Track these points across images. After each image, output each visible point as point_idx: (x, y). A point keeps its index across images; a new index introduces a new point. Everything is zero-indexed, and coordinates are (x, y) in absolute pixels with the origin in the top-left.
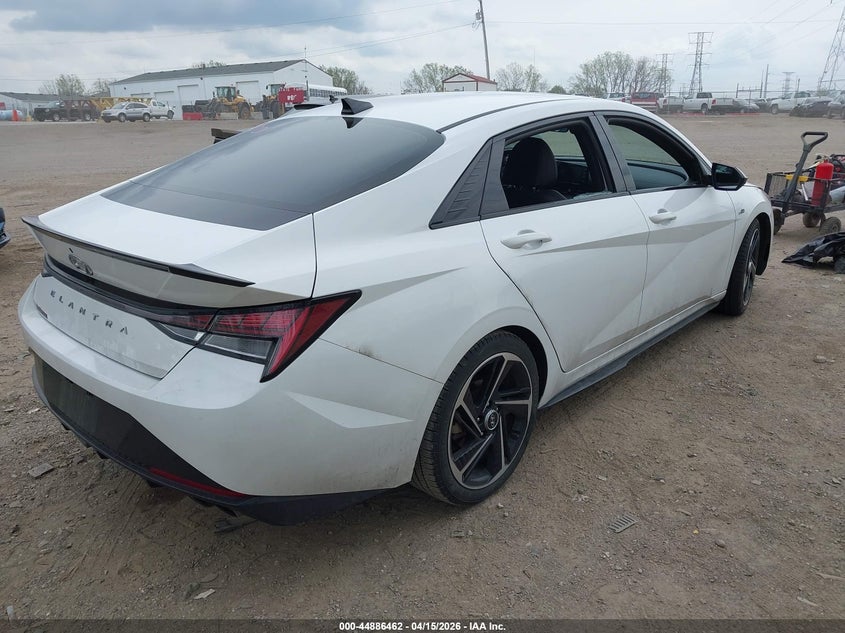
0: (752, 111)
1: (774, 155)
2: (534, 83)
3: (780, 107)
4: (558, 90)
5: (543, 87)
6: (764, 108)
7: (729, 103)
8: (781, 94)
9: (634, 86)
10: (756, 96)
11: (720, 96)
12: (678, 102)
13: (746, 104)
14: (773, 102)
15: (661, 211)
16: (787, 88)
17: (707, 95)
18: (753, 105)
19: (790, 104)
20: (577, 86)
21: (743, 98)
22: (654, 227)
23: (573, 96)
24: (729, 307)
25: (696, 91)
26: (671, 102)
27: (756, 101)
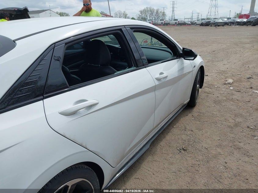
0: (189, 25)
1: (197, 39)
2: (125, 16)
3: (197, 23)
4: (133, 19)
5: (128, 18)
6: (193, 24)
7: (183, 22)
8: (197, 19)
9: (155, 17)
10: (190, 20)
11: (180, 20)
12: (168, 22)
13: (187, 22)
14: (195, 22)
15: (161, 73)
16: (198, 18)
17: (177, 20)
18: (189, 23)
19: (200, 22)
20: (139, 17)
21: (186, 21)
22: (157, 83)
23: (137, 21)
24: (191, 104)
25: (173, 19)
26: (166, 22)
27: (190, 22)
